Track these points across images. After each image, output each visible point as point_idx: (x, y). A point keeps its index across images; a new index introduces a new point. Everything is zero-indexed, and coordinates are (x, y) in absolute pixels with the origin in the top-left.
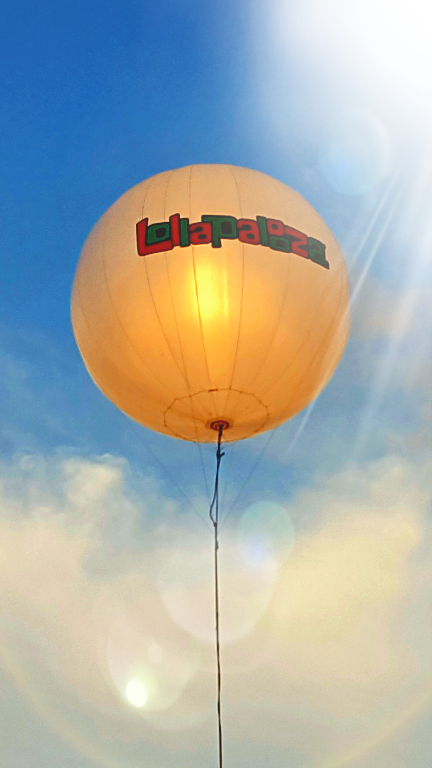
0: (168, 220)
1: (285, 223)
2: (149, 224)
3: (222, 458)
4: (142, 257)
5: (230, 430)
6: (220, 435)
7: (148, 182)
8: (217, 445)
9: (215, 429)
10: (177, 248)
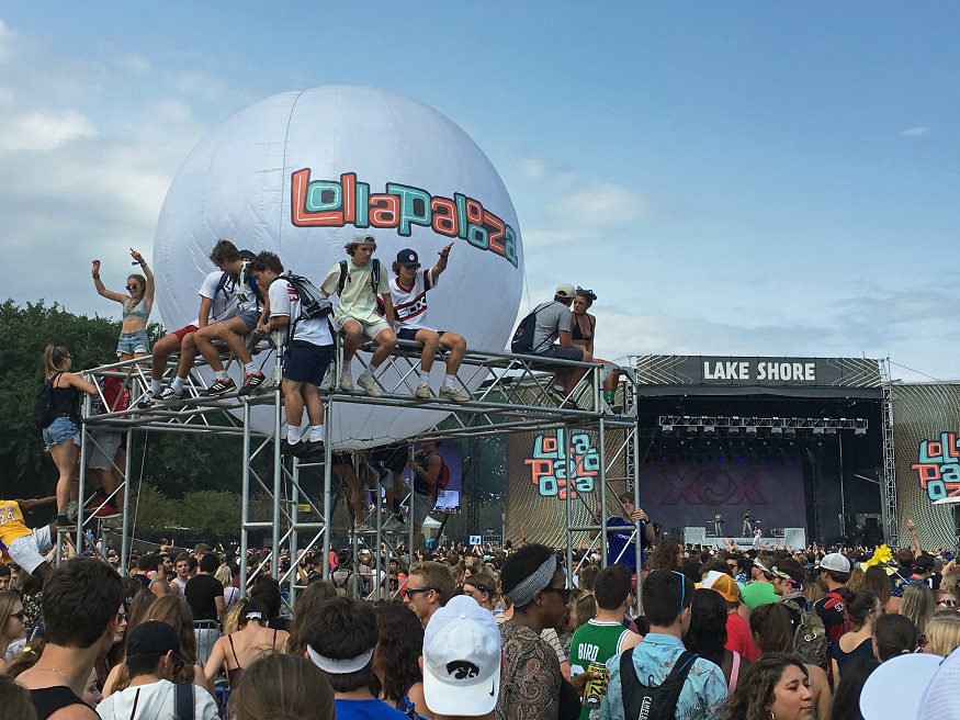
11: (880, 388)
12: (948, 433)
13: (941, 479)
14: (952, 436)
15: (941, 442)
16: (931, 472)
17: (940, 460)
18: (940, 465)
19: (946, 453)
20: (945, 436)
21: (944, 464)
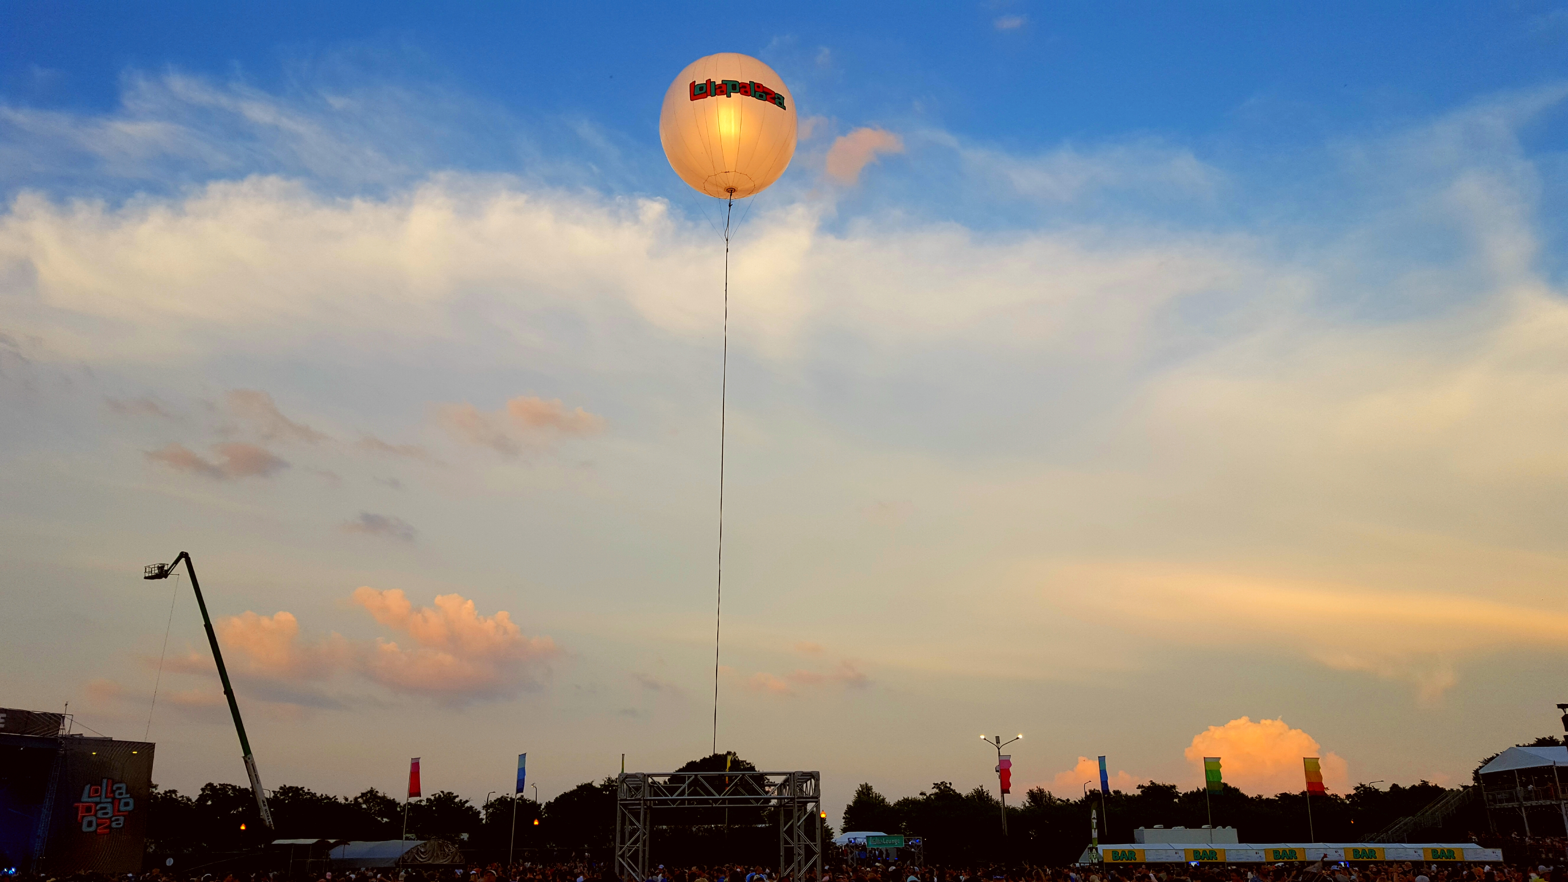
0: (705, 83)
1: (764, 86)
2: (696, 84)
3: (731, 206)
4: (692, 102)
5: (735, 193)
6: (731, 195)
7: (695, 63)
8: (729, 200)
9: (729, 192)
10: (709, 97)
11: (56, 739)
12: (108, 779)
13: (95, 815)
14: (110, 781)
15: (101, 786)
16: (88, 809)
17: (98, 799)
18: (97, 803)
19: (104, 796)
20: (105, 781)
21: (100, 803)
